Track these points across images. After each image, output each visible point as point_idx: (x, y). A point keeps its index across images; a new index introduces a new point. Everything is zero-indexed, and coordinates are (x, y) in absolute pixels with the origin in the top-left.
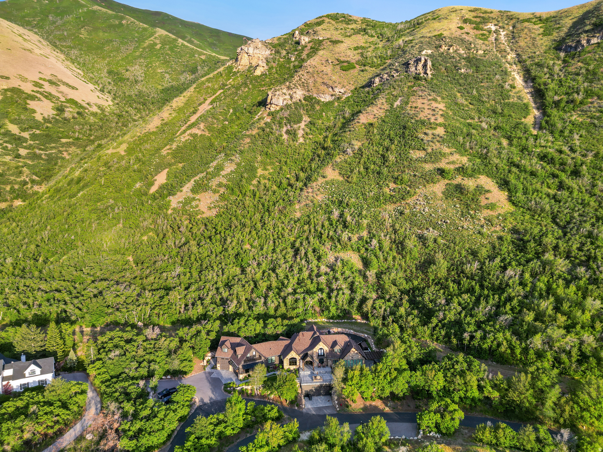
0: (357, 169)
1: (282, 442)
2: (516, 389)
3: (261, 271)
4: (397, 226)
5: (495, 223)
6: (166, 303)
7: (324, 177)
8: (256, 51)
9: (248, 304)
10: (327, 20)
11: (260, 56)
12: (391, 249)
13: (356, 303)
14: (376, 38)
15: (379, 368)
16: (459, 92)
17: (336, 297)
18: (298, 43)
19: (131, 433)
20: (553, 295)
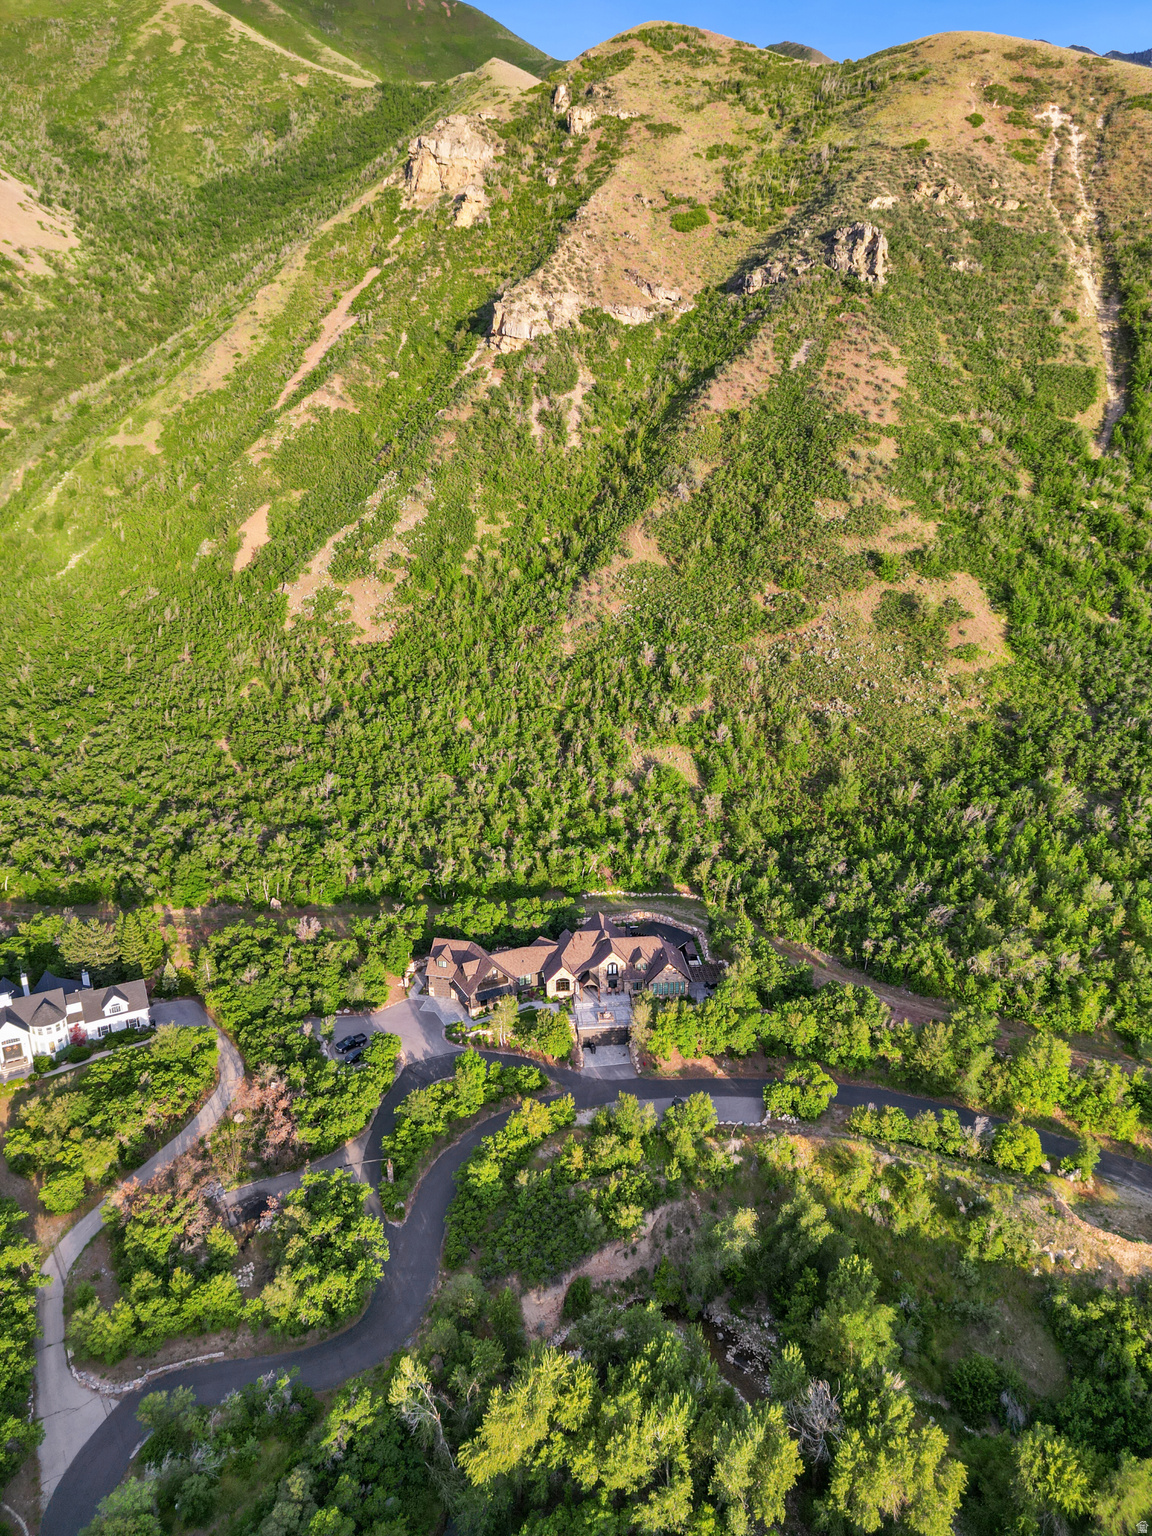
0: (699, 541)
1: (548, 1129)
2: (928, 1048)
3: (496, 789)
4: (772, 692)
5: (968, 691)
6: (319, 861)
7: (625, 556)
8: (459, 152)
9: (474, 862)
10: (641, 50)
11: (469, 165)
12: (756, 744)
13: (680, 863)
14: (765, 116)
15: (709, 1010)
16: (944, 331)
17: (643, 852)
18: (564, 125)
19: (310, 1117)
20: (1037, 868)
